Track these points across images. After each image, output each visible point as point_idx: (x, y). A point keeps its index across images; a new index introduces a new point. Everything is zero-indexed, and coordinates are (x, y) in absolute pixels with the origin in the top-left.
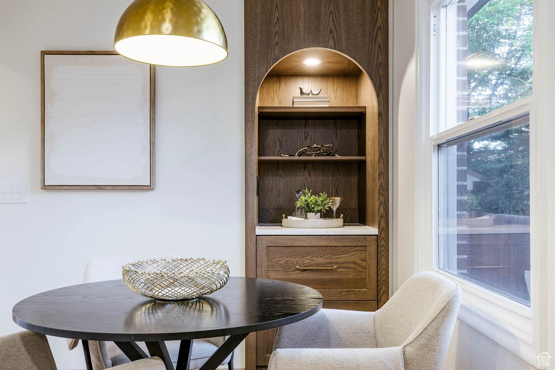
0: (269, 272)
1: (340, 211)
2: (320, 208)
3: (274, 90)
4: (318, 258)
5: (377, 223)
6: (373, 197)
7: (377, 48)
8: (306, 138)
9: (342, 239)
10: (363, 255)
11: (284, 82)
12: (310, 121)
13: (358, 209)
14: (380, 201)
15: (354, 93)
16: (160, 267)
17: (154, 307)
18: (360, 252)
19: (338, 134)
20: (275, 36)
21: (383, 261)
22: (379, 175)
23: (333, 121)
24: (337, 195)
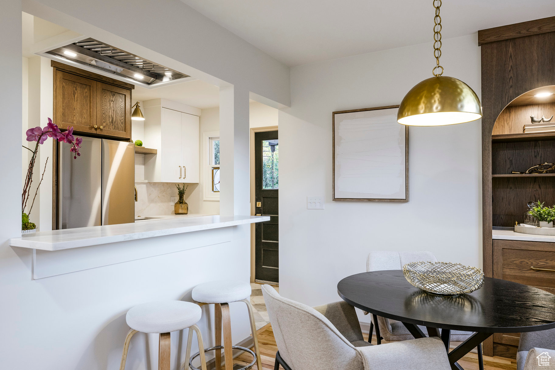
0: (505, 269)
2: (553, 218)
3: (504, 119)
4: (553, 262)
8: (536, 157)
11: (514, 112)
12: (540, 142)
16: (426, 267)
17: (427, 297)
20: (509, 80)
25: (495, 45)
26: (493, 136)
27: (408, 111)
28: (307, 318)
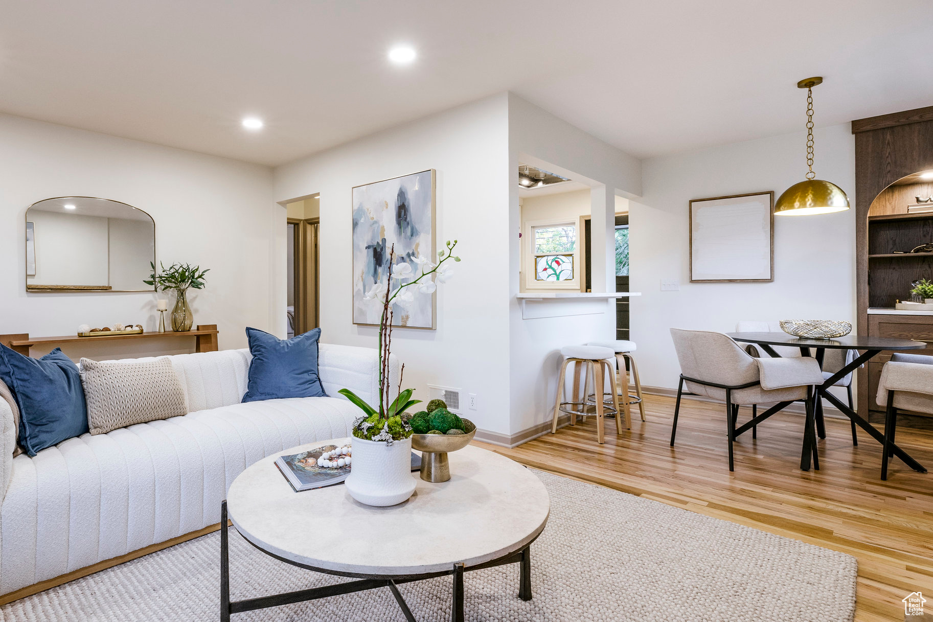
3: (886, 199)
11: (898, 191)
12: (930, 221)
20: (887, 166)
25: (871, 134)
26: (870, 217)
27: (785, 207)
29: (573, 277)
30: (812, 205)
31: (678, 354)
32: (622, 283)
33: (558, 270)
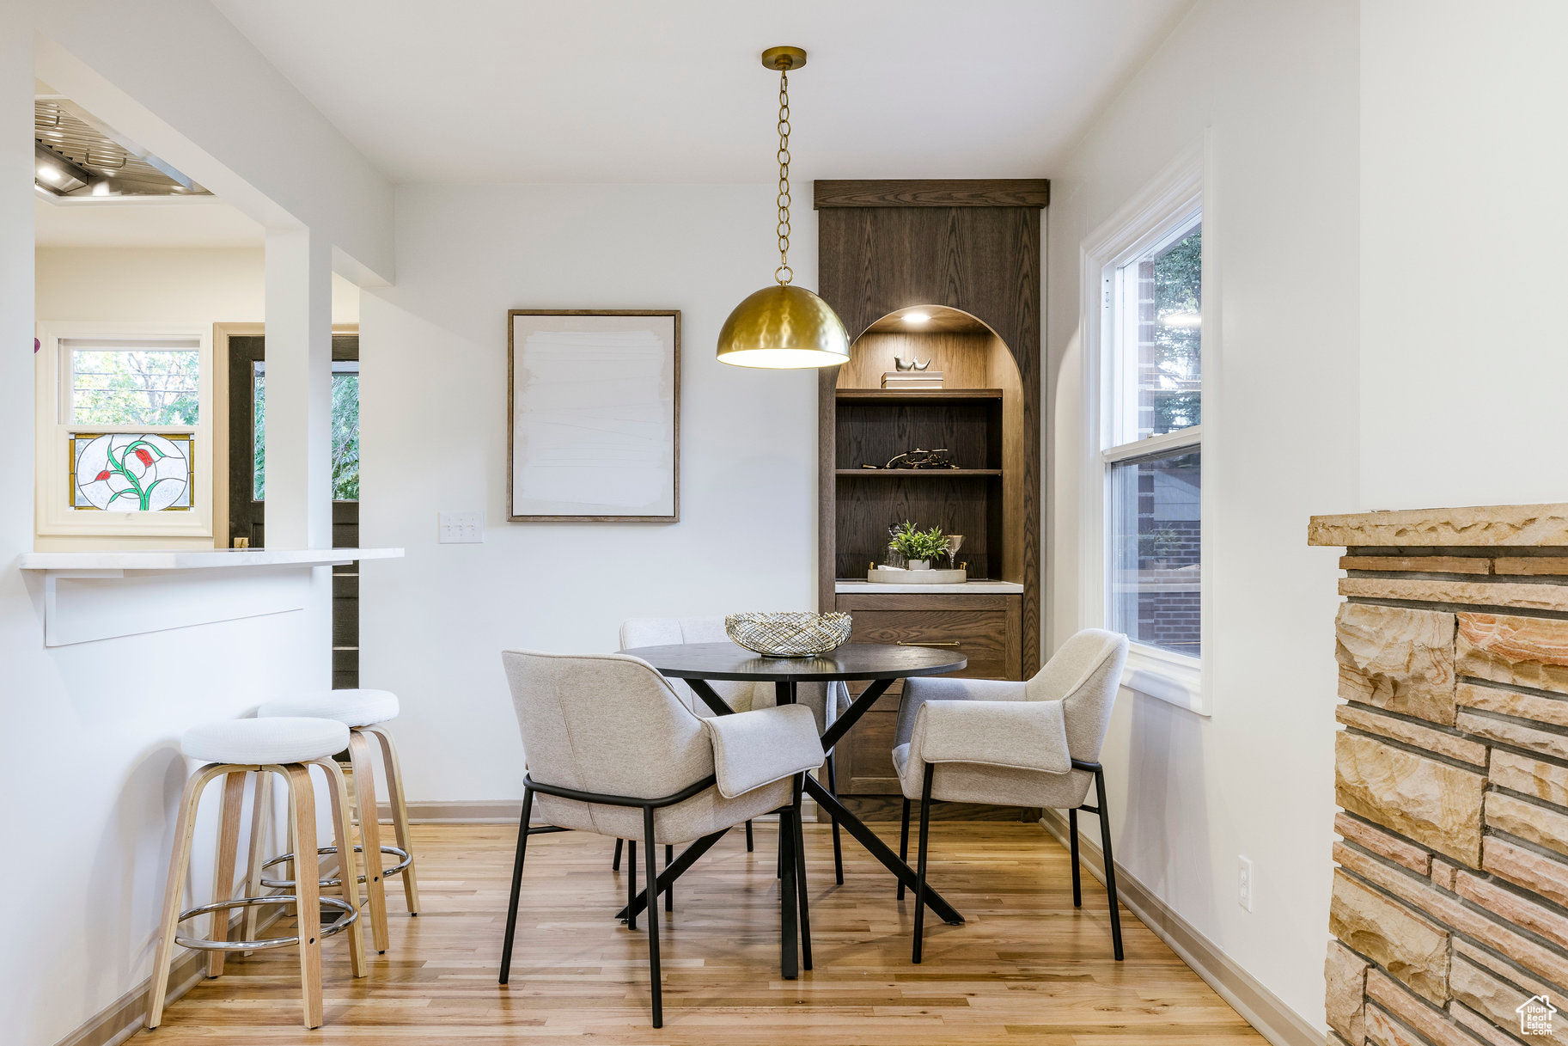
1: (960, 556)
2: (931, 552)
4: (931, 629)
5: (1021, 577)
6: (1015, 534)
7: (1022, 306)
8: (900, 437)
9: (968, 599)
10: (1000, 625)
12: (908, 408)
13: (988, 554)
14: (1027, 541)
15: (980, 362)
18: (995, 620)
19: (955, 429)
20: (866, 287)
21: (1032, 633)
22: (1026, 501)
23: (945, 408)
24: (953, 531)
25: (842, 214)
26: (839, 391)
27: (741, 342)
28: (633, 672)
29: (192, 502)
30: (794, 342)
31: (521, 724)
32: (346, 524)
33: (147, 478)
